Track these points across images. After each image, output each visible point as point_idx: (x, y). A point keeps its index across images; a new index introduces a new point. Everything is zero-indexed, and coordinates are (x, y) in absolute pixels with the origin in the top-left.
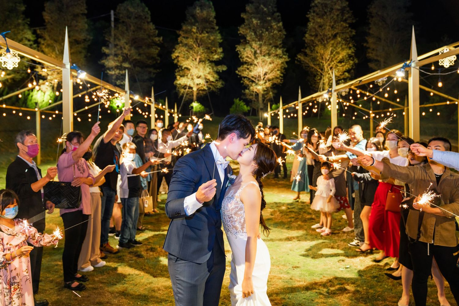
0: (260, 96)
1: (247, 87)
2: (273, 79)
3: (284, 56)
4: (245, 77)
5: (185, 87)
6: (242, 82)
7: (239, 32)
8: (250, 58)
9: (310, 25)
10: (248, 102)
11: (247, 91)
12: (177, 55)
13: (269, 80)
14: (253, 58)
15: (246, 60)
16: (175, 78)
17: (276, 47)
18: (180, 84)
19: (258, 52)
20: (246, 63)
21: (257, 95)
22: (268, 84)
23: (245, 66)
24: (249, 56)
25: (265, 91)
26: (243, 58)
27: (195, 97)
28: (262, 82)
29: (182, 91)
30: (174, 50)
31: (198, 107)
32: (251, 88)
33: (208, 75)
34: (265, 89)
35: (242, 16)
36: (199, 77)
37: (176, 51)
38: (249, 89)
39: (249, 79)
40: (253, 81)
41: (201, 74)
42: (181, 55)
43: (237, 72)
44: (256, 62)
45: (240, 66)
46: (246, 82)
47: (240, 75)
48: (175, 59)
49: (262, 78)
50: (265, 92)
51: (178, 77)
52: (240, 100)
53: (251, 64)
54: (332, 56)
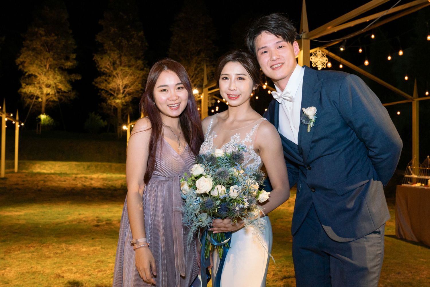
0: (119, 111)
1: (105, 100)
2: (133, 93)
3: (145, 69)
4: (102, 90)
5: (32, 96)
6: (99, 94)
7: (96, 40)
8: (108, 69)
9: (174, 39)
10: (105, 117)
11: (104, 104)
12: (21, 60)
13: (129, 94)
14: (112, 69)
15: (104, 70)
16: (20, 86)
17: (137, 58)
18: (25, 93)
19: (118, 62)
20: (104, 74)
21: (116, 109)
22: (128, 98)
23: (103, 77)
24: (108, 67)
25: (124, 105)
26: (101, 68)
27: (43, 109)
28: (120, 96)
29: (28, 101)
30: (19, 54)
31: (47, 120)
32: (109, 101)
33: (60, 84)
34: (125, 104)
35: (100, 22)
36: (48, 86)
37: (21, 57)
38: (106, 103)
39: (107, 91)
40: (111, 95)
41: (51, 82)
42: (28, 61)
43: (94, 83)
44: (114, 73)
45: (97, 77)
46: (104, 95)
47: (97, 87)
48: (19, 65)
49: (122, 91)
50: (124, 107)
51: (23, 85)
52: (96, 114)
53: (110, 76)
54: (196, 72)
